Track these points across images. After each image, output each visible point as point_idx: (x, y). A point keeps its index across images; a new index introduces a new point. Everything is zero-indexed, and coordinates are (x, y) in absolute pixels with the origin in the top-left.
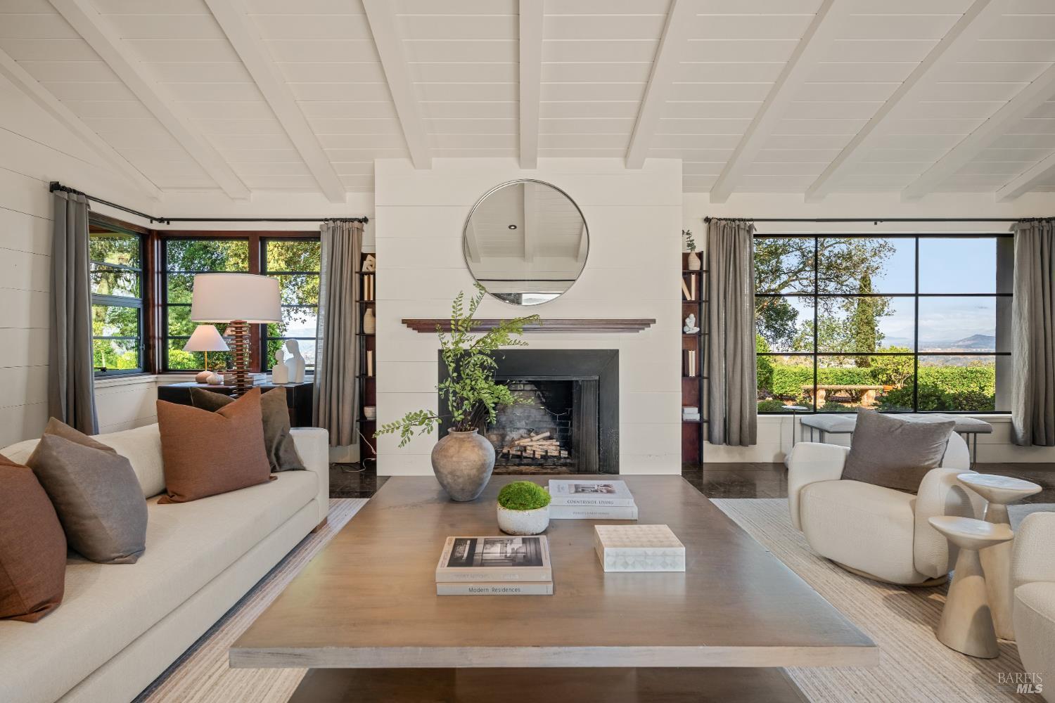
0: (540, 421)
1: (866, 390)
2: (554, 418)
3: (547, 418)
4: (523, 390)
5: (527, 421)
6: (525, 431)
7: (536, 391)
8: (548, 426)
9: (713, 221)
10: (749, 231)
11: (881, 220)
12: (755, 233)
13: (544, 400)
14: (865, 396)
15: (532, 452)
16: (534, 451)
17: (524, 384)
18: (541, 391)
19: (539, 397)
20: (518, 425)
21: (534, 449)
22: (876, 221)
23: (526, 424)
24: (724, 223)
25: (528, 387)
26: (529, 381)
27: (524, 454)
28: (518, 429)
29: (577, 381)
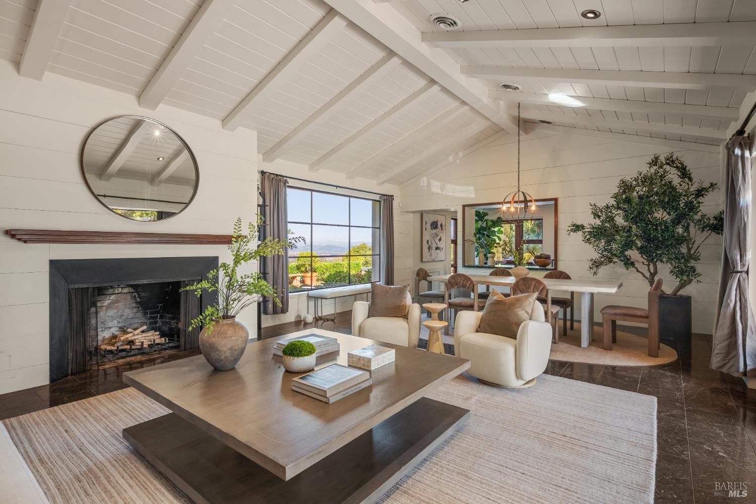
0: (132, 318)
1: (296, 277)
2: (145, 314)
3: (140, 315)
4: (121, 293)
5: (119, 320)
6: (117, 329)
7: (133, 293)
8: (140, 321)
9: (267, 174)
10: (285, 184)
11: (340, 187)
12: (287, 184)
13: (139, 300)
14: (295, 280)
15: (140, 344)
16: (142, 343)
17: (122, 288)
18: (138, 293)
19: (135, 297)
20: (110, 324)
21: (141, 341)
22: (337, 187)
23: (119, 322)
24: (273, 176)
25: (126, 290)
26: (129, 285)
27: (133, 347)
28: (110, 328)
29: (184, 281)
